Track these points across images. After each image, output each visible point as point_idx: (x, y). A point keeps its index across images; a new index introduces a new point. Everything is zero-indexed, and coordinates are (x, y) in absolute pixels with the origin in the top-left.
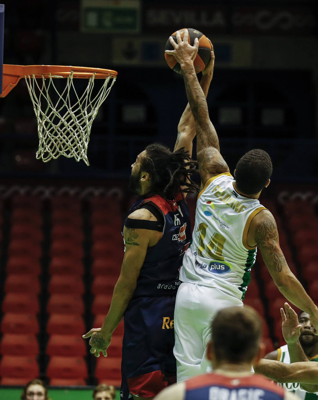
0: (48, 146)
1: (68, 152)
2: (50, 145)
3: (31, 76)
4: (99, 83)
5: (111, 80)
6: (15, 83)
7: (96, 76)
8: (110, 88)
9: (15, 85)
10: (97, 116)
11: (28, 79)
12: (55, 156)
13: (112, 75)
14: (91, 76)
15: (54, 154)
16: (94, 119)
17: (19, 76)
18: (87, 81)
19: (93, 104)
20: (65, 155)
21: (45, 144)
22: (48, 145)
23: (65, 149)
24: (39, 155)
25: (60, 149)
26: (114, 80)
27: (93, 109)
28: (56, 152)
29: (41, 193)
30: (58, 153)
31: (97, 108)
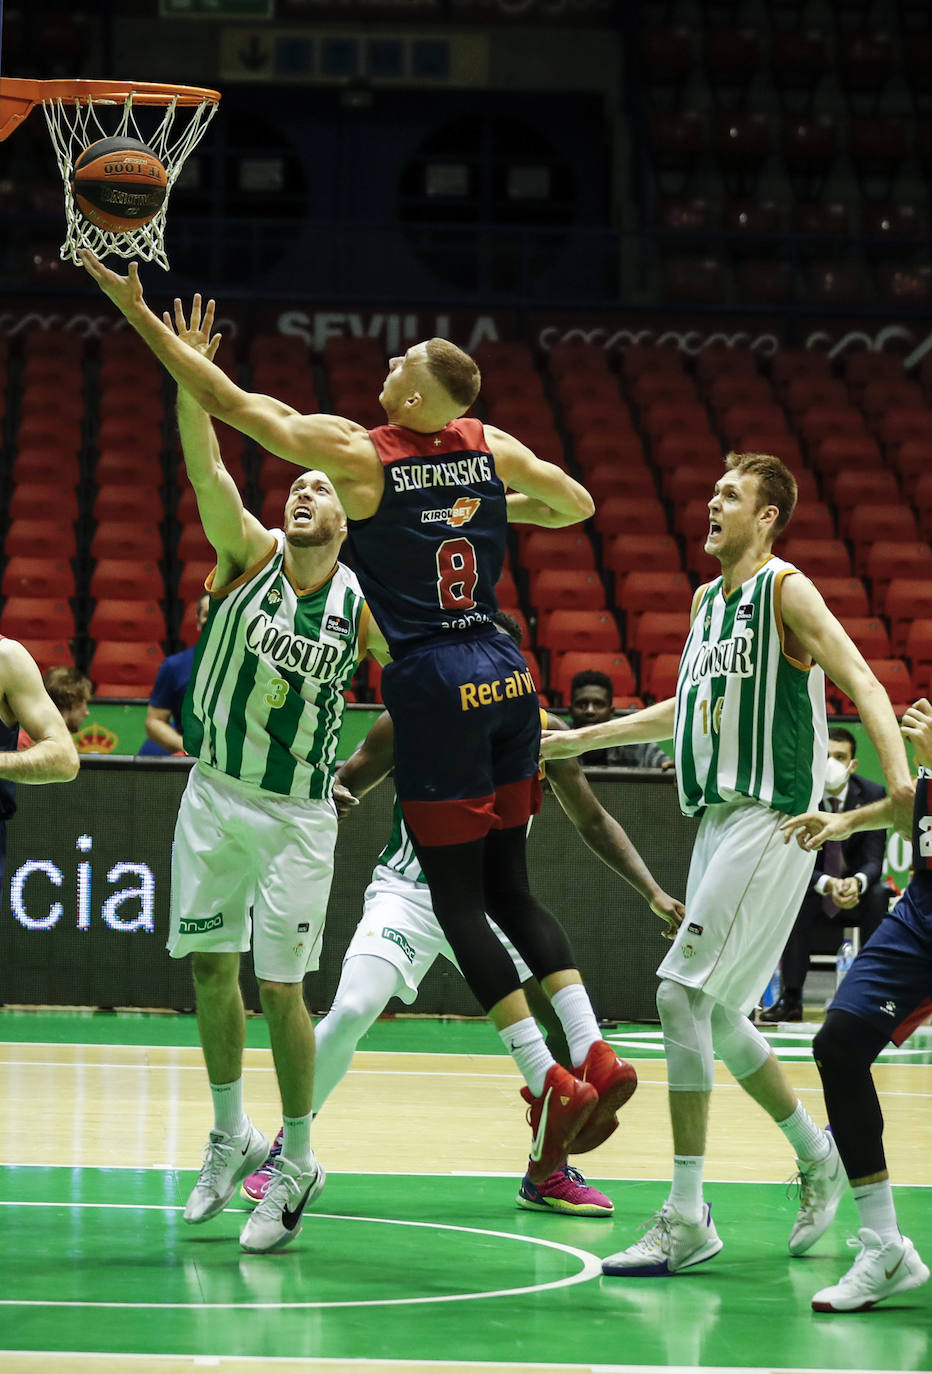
0: (86, 235)
1: (124, 247)
2: (88, 232)
3: (55, 100)
4: (184, 114)
5: (208, 109)
6: (24, 114)
7: (178, 102)
8: (206, 124)
9: (24, 117)
10: (179, 178)
11: (48, 107)
12: (99, 253)
13: (210, 100)
14: (171, 101)
15: (97, 250)
16: (173, 182)
17: (31, 101)
18: (164, 110)
19: (172, 155)
20: (118, 252)
21: (79, 231)
22: (84, 233)
23: (119, 241)
24: (66, 254)
25: (109, 241)
26: (215, 109)
27: (171, 163)
28: (100, 246)
29: (82, 327)
30: (104, 249)
31: (180, 163)
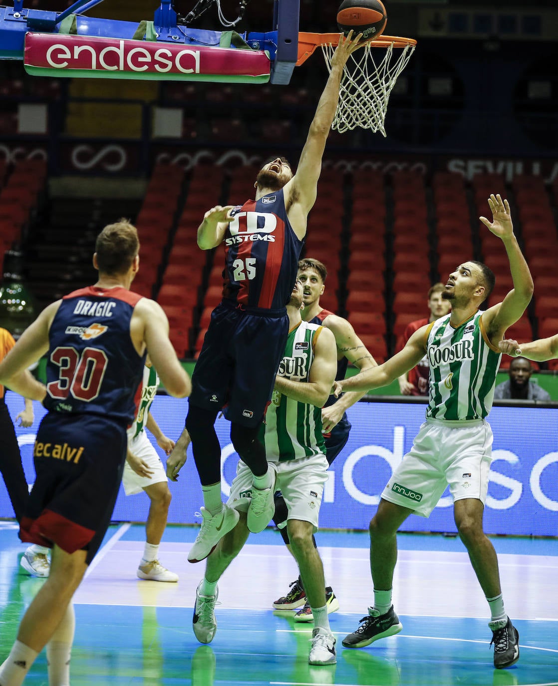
0: (345, 117)
1: (364, 123)
2: (346, 115)
3: (328, 44)
4: (397, 52)
5: (410, 49)
6: (311, 51)
7: (394, 44)
8: (409, 57)
9: (312, 53)
10: (395, 86)
11: (324, 47)
12: (351, 126)
13: (411, 44)
14: (389, 45)
15: (350, 125)
16: (391, 89)
17: (315, 45)
18: (386, 50)
19: (391, 74)
20: (362, 125)
21: (341, 114)
22: (344, 115)
23: (362, 119)
24: (335, 126)
25: (357, 120)
26: (413, 49)
27: (391, 78)
28: (352, 122)
29: (343, 167)
30: (354, 124)
31: (395, 78)
